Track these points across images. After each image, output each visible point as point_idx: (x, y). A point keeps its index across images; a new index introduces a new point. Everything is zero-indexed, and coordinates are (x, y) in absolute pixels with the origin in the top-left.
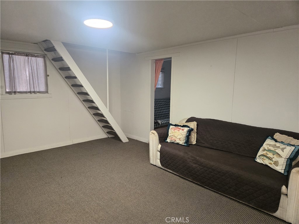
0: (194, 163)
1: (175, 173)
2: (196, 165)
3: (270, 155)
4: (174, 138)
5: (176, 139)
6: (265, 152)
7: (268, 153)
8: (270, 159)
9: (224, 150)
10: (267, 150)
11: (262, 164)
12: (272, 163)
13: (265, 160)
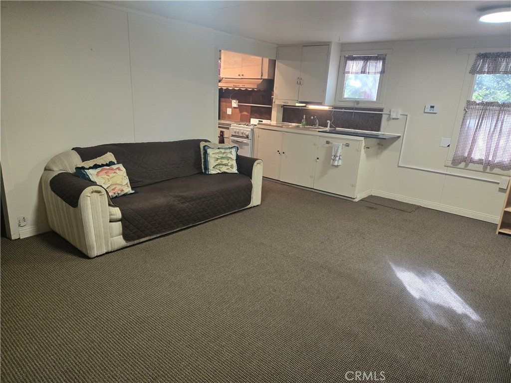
0: (182, 203)
1: (152, 237)
2: (187, 204)
3: (225, 161)
4: (118, 187)
5: (123, 187)
6: (219, 161)
7: (223, 160)
8: (226, 165)
9: (170, 178)
10: (220, 159)
11: (219, 173)
12: (229, 167)
13: (221, 168)
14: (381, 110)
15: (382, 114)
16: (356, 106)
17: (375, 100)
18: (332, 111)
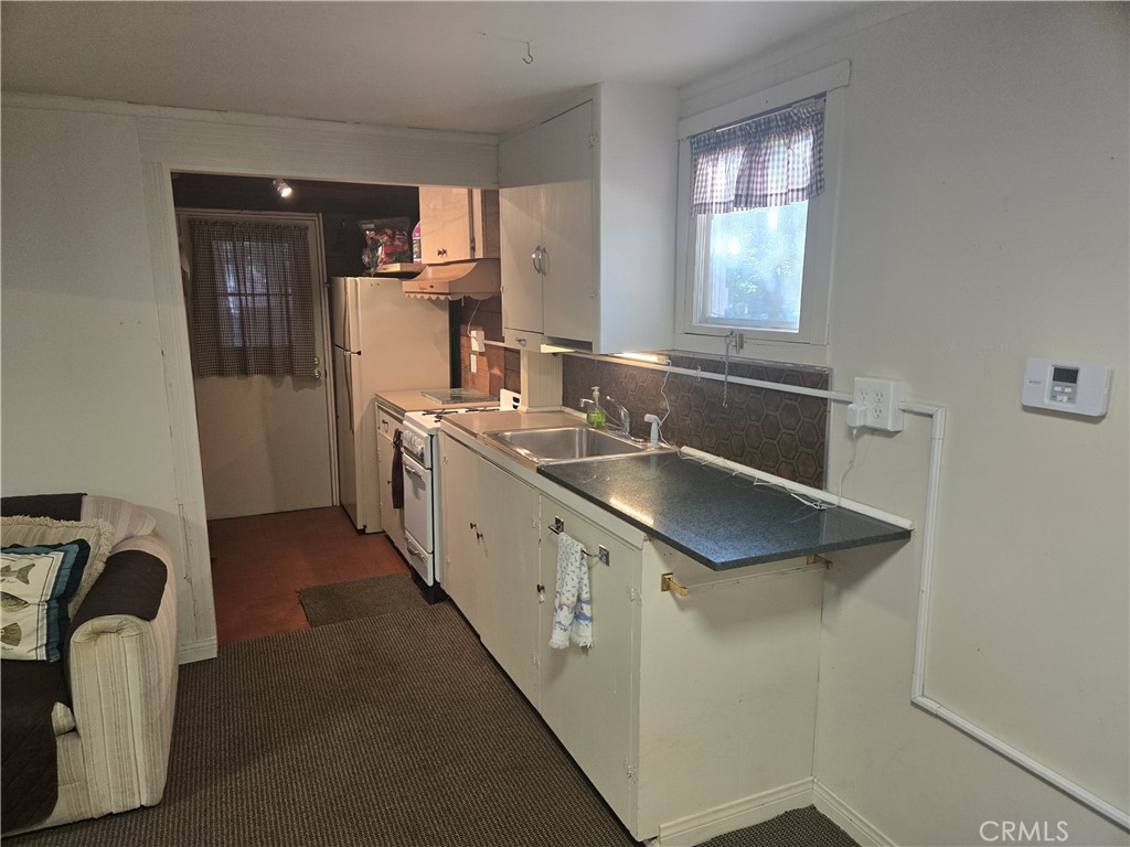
14: (821, 380)
15: (824, 400)
16: (736, 356)
17: (795, 328)
18: (665, 372)
